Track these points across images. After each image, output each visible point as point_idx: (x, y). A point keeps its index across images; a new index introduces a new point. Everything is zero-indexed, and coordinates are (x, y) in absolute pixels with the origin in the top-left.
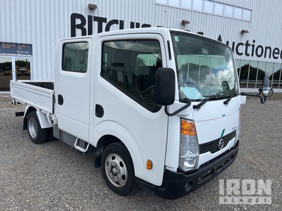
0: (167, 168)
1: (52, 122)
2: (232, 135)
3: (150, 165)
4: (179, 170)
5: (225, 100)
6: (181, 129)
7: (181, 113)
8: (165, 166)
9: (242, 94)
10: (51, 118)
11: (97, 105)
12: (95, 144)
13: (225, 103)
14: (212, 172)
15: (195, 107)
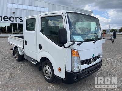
0: (67, 71)
1: (24, 52)
2: (98, 57)
3: (60, 70)
4: (72, 71)
5: (94, 41)
6: (72, 54)
7: (71, 47)
8: (66, 70)
9: (103, 39)
10: (23, 50)
11: (39, 44)
12: (39, 61)
13: (94, 43)
14: (88, 73)
15: (78, 44)
